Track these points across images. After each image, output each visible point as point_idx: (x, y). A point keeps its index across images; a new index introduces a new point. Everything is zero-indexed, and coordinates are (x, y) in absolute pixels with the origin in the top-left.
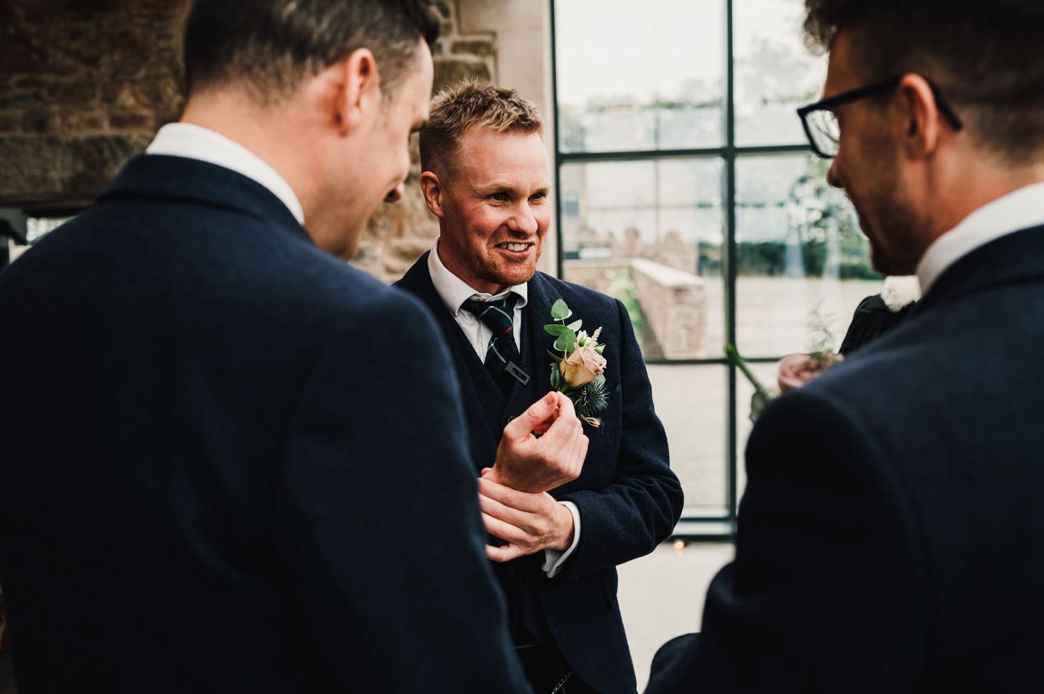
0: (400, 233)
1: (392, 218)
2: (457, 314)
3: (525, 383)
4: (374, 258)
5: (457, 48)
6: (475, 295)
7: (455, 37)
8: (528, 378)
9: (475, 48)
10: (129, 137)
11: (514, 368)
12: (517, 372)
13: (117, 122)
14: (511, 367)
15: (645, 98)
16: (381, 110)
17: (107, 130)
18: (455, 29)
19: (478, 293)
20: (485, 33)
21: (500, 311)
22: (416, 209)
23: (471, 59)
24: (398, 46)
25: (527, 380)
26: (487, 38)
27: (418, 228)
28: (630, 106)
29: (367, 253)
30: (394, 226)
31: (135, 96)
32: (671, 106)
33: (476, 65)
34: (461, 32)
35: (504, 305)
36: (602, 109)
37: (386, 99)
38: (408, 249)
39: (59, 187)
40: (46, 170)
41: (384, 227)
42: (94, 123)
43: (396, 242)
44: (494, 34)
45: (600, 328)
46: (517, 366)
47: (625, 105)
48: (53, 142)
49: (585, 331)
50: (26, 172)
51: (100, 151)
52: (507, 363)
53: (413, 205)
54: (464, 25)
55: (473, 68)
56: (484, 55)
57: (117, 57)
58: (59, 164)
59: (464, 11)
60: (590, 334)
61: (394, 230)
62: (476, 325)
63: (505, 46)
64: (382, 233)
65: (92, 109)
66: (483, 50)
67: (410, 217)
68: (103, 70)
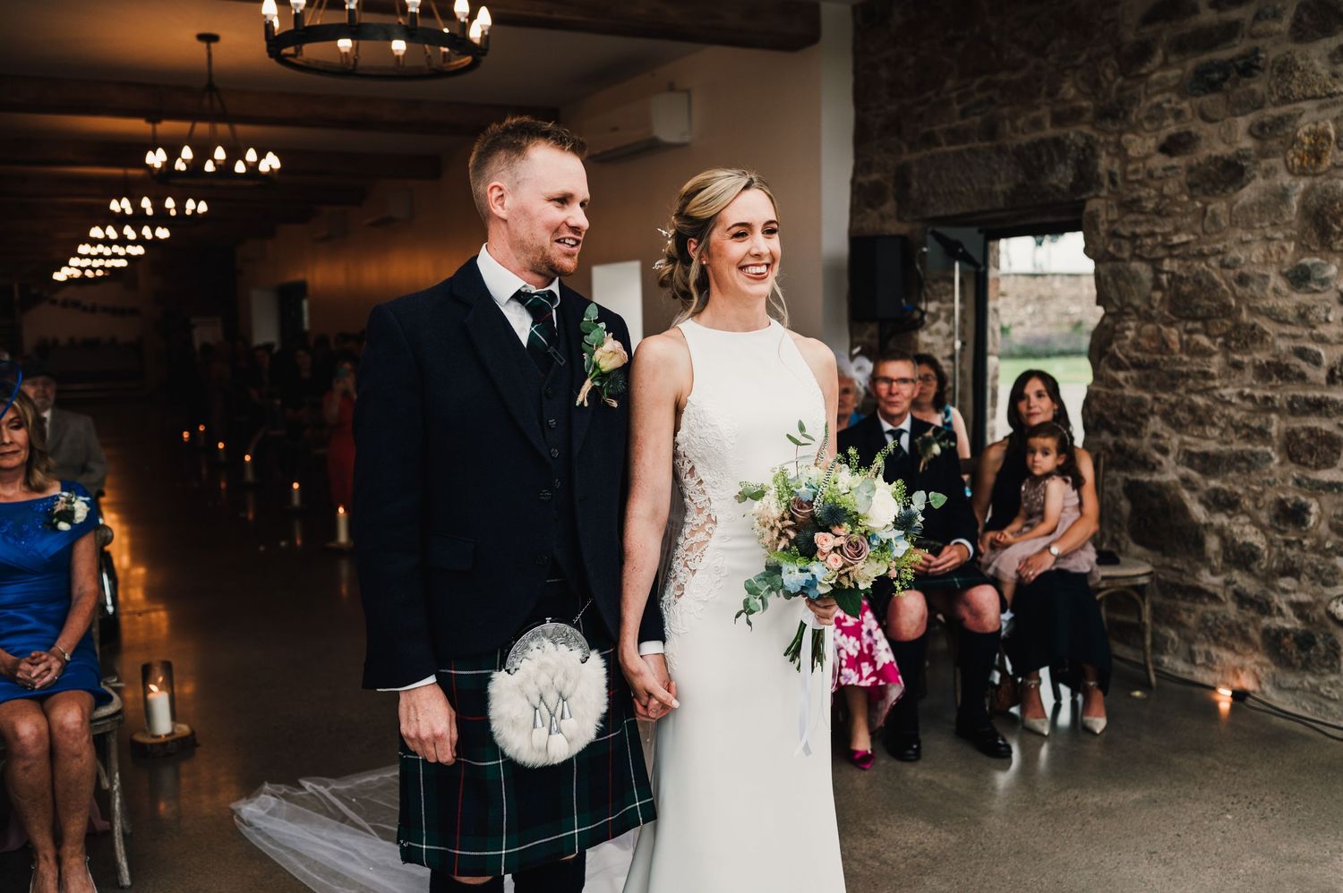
3: (562, 364)
4: (1324, 282)
6: (525, 286)
8: (565, 361)
10: (1067, 136)
12: (556, 355)
13: (1058, 120)
14: (552, 350)
17: (1049, 131)
21: (543, 300)
25: (564, 363)
29: (1316, 274)
31: (1076, 86)
39: (1001, 202)
40: (992, 183)
42: (1037, 124)
46: (556, 349)
48: (1000, 150)
50: (976, 187)
51: (1039, 157)
52: (549, 347)
57: (1064, 41)
58: (1002, 174)
65: (1038, 108)
68: (1051, 58)
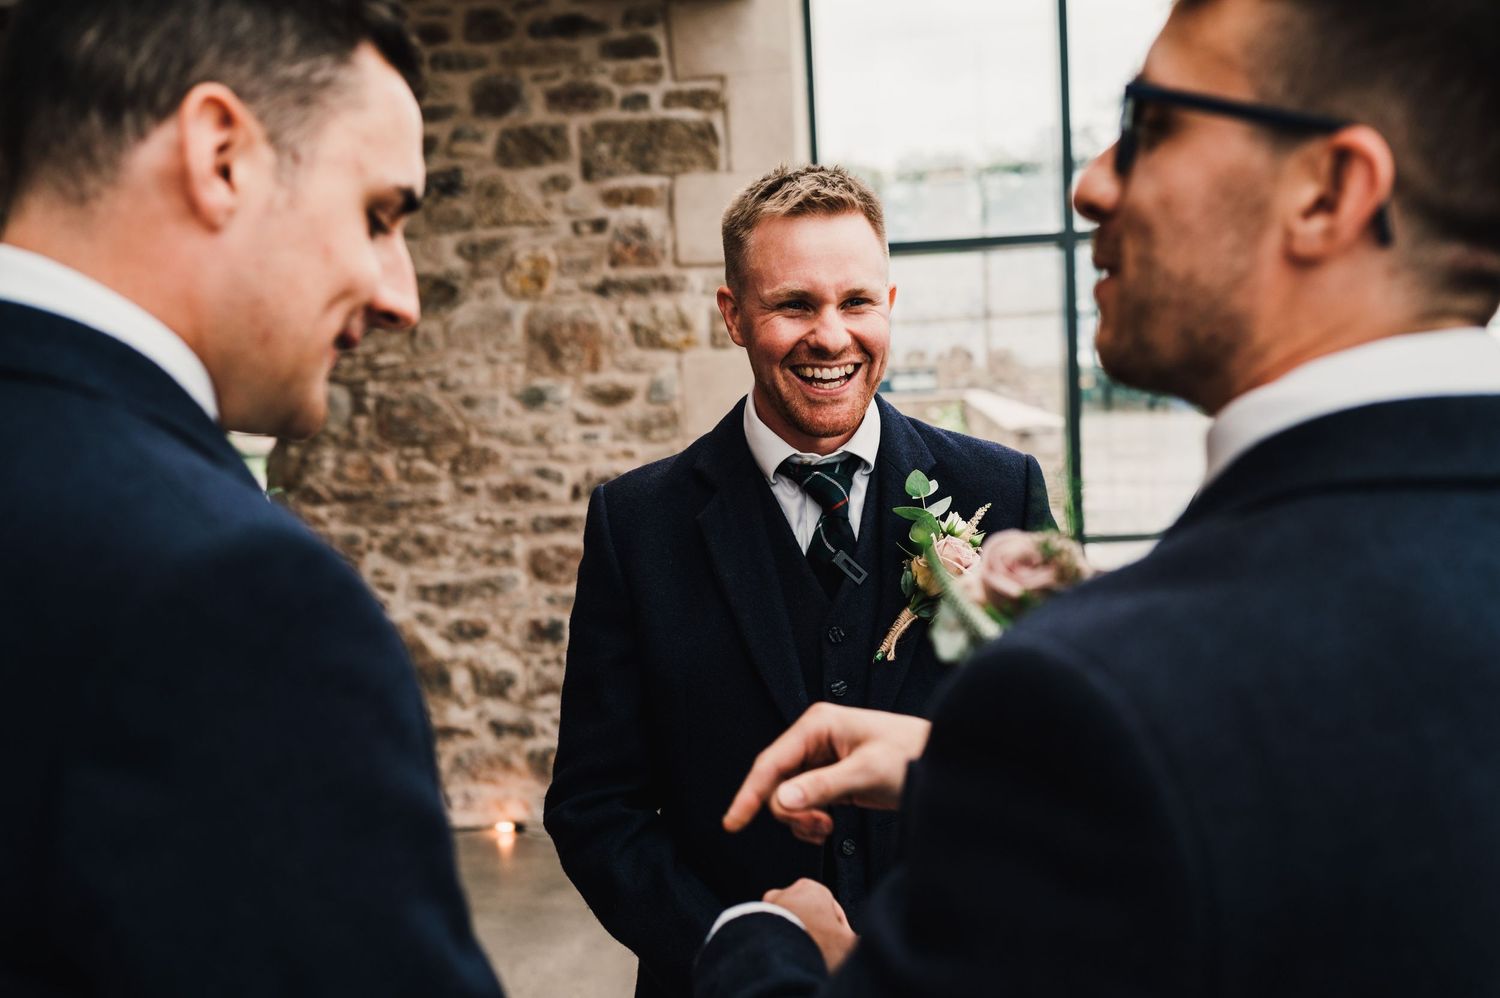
0: (595, 366)
1: (584, 344)
2: (773, 481)
3: (859, 581)
4: (559, 403)
5: (670, 100)
6: (795, 455)
7: (667, 84)
8: (865, 574)
9: (695, 100)
11: (845, 561)
12: (849, 566)
14: (841, 557)
15: (983, 159)
16: (278, 180)
18: (667, 73)
19: (798, 452)
20: (709, 77)
21: (828, 478)
22: (617, 331)
23: (690, 115)
24: (298, 70)
25: (863, 578)
26: (712, 86)
27: (620, 358)
28: (958, 169)
29: (550, 396)
30: (587, 356)
32: (1018, 169)
33: (697, 123)
34: (675, 78)
35: (836, 471)
36: (920, 177)
37: (288, 160)
38: (608, 388)
41: (573, 357)
43: (589, 379)
44: (722, 79)
45: (988, 506)
46: (850, 556)
47: (954, 169)
49: (956, 513)
52: (836, 553)
53: (613, 326)
54: (680, 67)
55: (693, 127)
56: (709, 109)
59: (678, 46)
60: (966, 517)
61: (587, 363)
62: (799, 499)
63: (737, 96)
64: (570, 366)
66: (707, 103)
67: (610, 344)
